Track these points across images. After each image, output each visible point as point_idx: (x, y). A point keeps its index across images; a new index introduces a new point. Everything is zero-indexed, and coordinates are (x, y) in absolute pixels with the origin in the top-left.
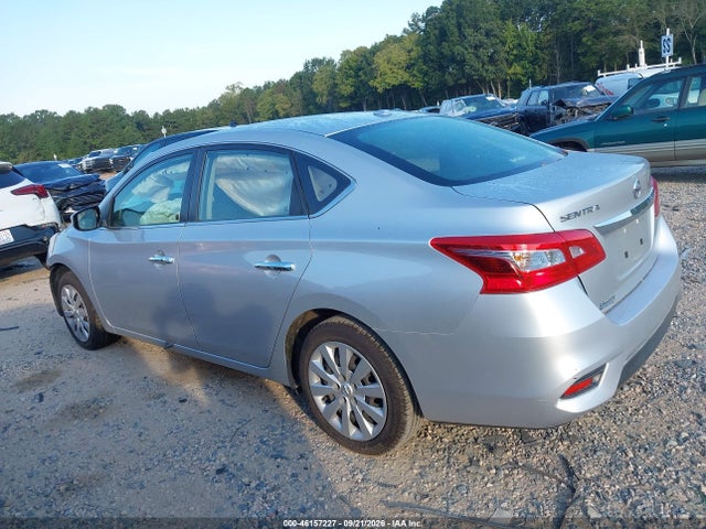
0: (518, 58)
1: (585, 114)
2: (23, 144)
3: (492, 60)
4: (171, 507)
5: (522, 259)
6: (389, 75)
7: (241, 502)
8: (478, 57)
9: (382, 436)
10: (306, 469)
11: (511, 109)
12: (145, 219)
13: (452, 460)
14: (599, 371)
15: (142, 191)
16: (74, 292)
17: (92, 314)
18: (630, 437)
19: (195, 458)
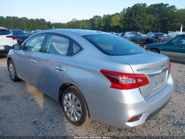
0: (149, 24)
1: (163, 42)
2: (18, 25)
3: (142, 23)
4: (17, 130)
5: (123, 80)
6: (115, 23)
7: (36, 133)
8: (139, 22)
9: (79, 121)
10: (57, 126)
11: (144, 37)
12: (33, 50)
13: (98, 132)
14: (141, 115)
15: (33, 42)
16: (12, 66)
17: (16, 73)
18: (149, 135)
19: (29, 117)
